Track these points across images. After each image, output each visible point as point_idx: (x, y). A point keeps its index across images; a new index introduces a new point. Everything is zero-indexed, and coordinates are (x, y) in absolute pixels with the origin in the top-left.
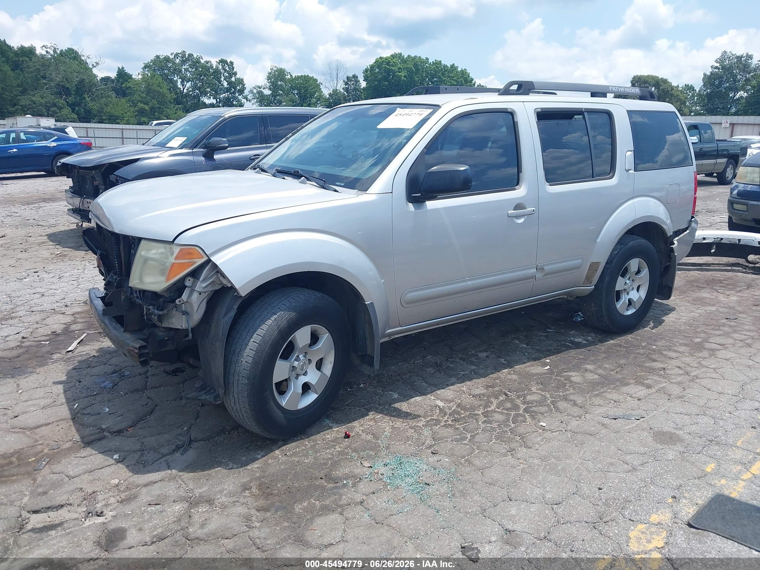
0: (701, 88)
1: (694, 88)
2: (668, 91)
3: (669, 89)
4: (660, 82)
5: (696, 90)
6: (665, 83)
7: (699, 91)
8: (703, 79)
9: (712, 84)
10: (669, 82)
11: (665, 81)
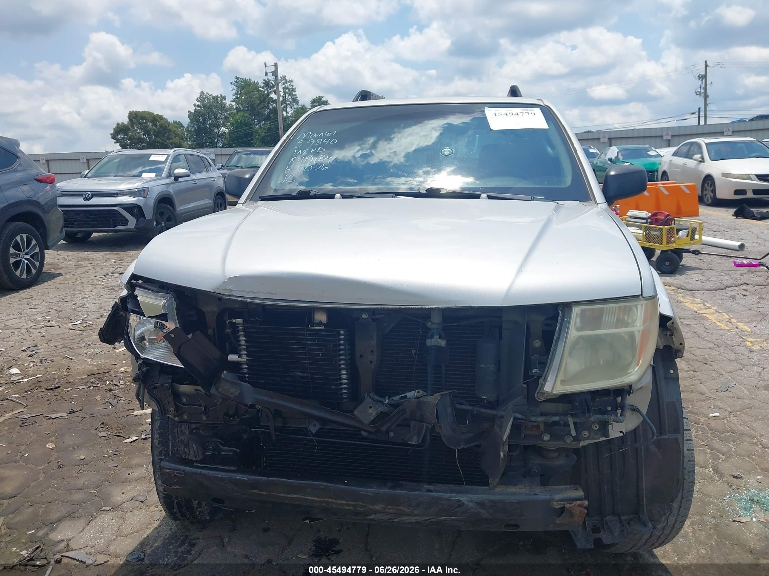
0: (188, 124)
1: (182, 124)
2: (166, 126)
3: (167, 125)
4: (157, 118)
5: (184, 127)
6: (161, 120)
7: (188, 127)
8: (189, 117)
9: (198, 121)
10: (164, 118)
11: (161, 117)
